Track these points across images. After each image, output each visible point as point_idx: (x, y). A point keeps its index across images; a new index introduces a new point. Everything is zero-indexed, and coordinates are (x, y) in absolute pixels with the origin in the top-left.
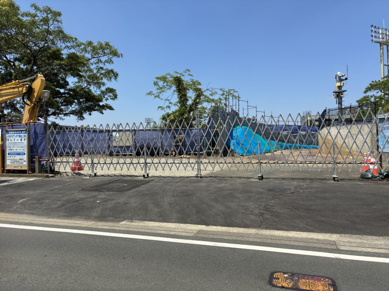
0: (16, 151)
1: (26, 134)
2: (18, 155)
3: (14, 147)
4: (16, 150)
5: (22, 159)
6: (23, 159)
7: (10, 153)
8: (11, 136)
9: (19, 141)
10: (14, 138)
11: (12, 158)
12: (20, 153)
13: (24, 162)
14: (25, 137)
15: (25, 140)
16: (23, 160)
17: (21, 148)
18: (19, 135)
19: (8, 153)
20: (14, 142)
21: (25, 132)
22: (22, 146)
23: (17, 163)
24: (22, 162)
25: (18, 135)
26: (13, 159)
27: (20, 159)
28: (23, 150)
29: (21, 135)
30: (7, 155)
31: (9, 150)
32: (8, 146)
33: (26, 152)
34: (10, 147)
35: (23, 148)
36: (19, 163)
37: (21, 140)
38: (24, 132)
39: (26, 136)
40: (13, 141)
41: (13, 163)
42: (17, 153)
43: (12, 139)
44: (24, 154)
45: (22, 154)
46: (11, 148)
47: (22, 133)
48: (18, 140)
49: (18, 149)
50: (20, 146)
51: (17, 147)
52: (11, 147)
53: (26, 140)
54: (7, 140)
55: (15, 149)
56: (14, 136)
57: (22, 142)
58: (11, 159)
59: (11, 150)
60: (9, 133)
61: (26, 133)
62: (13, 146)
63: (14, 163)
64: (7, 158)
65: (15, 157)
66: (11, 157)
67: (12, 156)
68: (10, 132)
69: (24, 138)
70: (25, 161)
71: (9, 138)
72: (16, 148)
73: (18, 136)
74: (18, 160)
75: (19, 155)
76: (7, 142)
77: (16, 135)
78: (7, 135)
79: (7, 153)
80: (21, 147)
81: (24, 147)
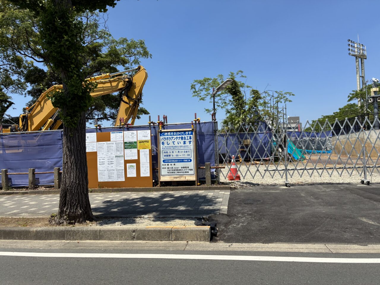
0: (177, 157)
1: (192, 136)
2: (180, 162)
3: (173, 152)
4: (177, 155)
5: (186, 168)
6: (188, 167)
7: (166, 160)
8: (167, 138)
9: (182, 144)
10: (173, 141)
11: (170, 166)
12: (183, 160)
13: (189, 171)
14: (190, 138)
15: (190, 143)
16: (188, 169)
17: (186, 154)
18: (180, 136)
19: (164, 161)
20: (174, 145)
21: (190, 132)
22: (186, 150)
23: (178, 172)
24: (187, 171)
25: (178, 136)
26: (172, 168)
27: (184, 168)
28: (188, 155)
29: (183, 136)
30: (162, 163)
31: (165, 156)
32: (164, 151)
33: (192, 159)
34: (167, 152)
35: (188, 153)
36: (182, 172)
37: (185, 143)
38: (188, 133)
39: (192, 137)
40: (171, 144)
41: (172, 173)
42: (179, 160)
43: (170, 142)
44: (189, 160)
45: (186, 161)
46: (169, 154)
47: (185, 135)
48: (179, 143)
49: (179, 154)
50: (183, 151)
51: (179, 152)
52: (169, 152)
53: (192, 143)
54: (161, 143)
55: (175, 154)
56: (173, 139)
57: (185, 145)
58: (168, 168)
59: (167, 156)
60: (164, 134)
61: (192, 134)
62: (171, 151)
63: (174, 173)
64: (162, 167)
65: (174, 165)
66: (168, 165)
67: (170, 164)
68: (166, 133)
69: (189, 140)
70: (192, 170)
71: (164, 141)
72: (177, 153)
73: (179, 138)
74: (180, 169)
75: (182, 162)
76: (162, 146)
77: (175, 137)
78: (161, 137)
79: (162, 160)
80: (185, 152)
81: (190, 152)
